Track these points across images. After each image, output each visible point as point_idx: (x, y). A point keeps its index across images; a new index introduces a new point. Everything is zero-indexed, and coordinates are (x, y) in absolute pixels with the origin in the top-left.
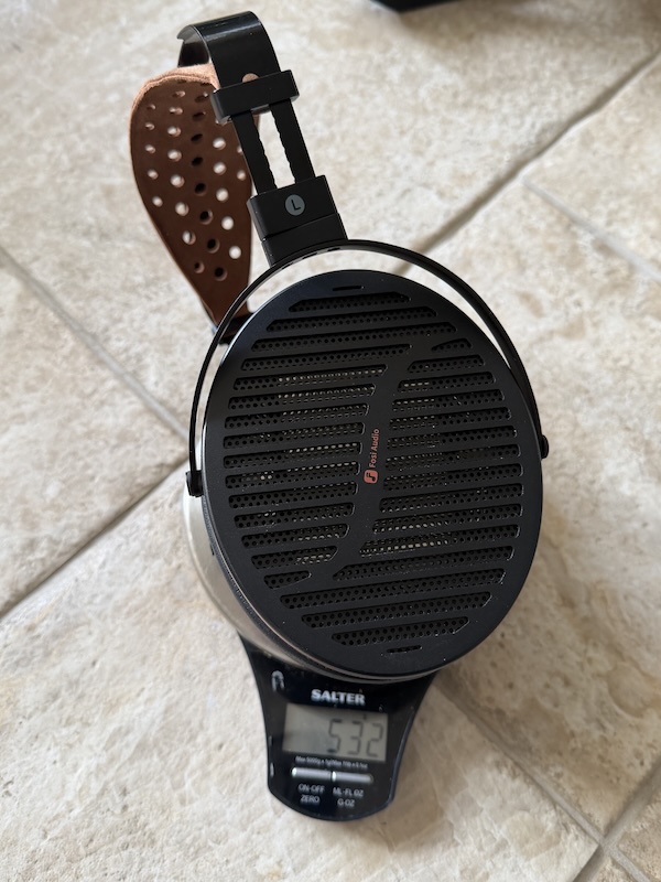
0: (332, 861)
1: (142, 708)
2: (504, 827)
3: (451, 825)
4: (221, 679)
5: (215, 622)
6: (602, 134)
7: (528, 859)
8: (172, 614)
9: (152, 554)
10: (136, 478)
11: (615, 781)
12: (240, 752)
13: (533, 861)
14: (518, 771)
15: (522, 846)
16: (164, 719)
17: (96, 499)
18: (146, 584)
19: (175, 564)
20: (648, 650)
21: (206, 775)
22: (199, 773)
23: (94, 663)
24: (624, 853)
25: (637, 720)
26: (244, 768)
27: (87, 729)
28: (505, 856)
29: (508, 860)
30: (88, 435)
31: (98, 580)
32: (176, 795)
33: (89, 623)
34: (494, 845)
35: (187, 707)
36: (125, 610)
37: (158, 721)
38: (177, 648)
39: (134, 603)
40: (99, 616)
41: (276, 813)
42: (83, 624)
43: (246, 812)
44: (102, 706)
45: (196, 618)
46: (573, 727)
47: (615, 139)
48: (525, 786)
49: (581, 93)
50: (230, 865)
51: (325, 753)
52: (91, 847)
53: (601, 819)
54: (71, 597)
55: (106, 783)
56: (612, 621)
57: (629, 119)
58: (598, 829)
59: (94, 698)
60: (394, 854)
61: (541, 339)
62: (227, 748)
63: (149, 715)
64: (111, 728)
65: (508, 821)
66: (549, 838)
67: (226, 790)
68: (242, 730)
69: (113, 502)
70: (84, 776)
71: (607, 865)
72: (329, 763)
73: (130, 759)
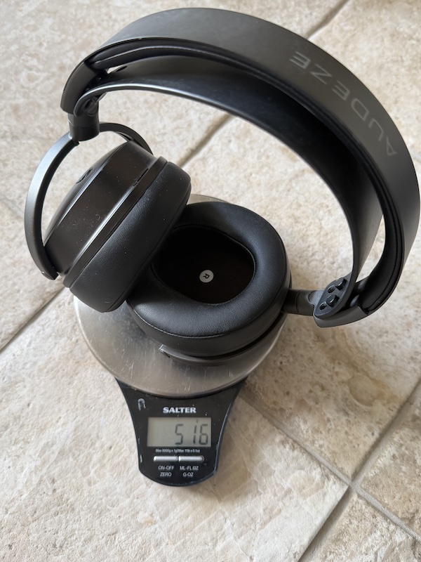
0: (184, 511)
1: (60, 429)
2: (289, 481)
3: (256, 482)
4: (108, 407)
5: (102, 373)
6: (330, 39)
7: (305, 499)
8: (75, 370)
9: (59, 334)
10: (46, 288)
11: (356, 446)
12: (123, 450)
13: (308, 499)
14: (296, 445)
15: (301, 491)
16: (74, 435)
17: (21, 304)
18: (57, 353)
19: (74, 340)
20: (374, 364)
21: (103, 466)
22: (98, 465)
23: (29, 405)
24: (365, 490)
25: (369, 408)
26: (126, 459)
27: (28, 445)
28: (290, 498)
29: (292, 501)
30: (14, 264)
31: (27, 354)
32: (85, 480)
33: (23, 380)
34: (283, 492)
35: (88, 426)
36: (46, 370)
37: (71, 436)
38: (79, 390)
39: (50, 365)
40: (29, 375)
41: (147, 485)
42: (20, 381)
43: (129, 486)
44: (35, 430)
45: (90, 371)
46: (328, 415)
47: (338, 41)
48: (301, 454)
49: (315, 14)
50: (122, 519)
51: (174, 445)
52: (36, 516)
53: (349, 470)
54: (11, 366)
55: (42, 477)
56: (349, 348)
57: (347, 28)
58: (348, 477)
59: (30, 426)
60: (222, 503)
61: (297, 176)
62: (115, 448)
63: (65, 433)
64: (42, 443)
65: (292, 477)
66: (318, 484)
67: (115, 474)
68: (123, 437)
69: (33, 305)
70: (28, 474)
71: (354, 497)
72: (176, 451)
73: (55, 461)
